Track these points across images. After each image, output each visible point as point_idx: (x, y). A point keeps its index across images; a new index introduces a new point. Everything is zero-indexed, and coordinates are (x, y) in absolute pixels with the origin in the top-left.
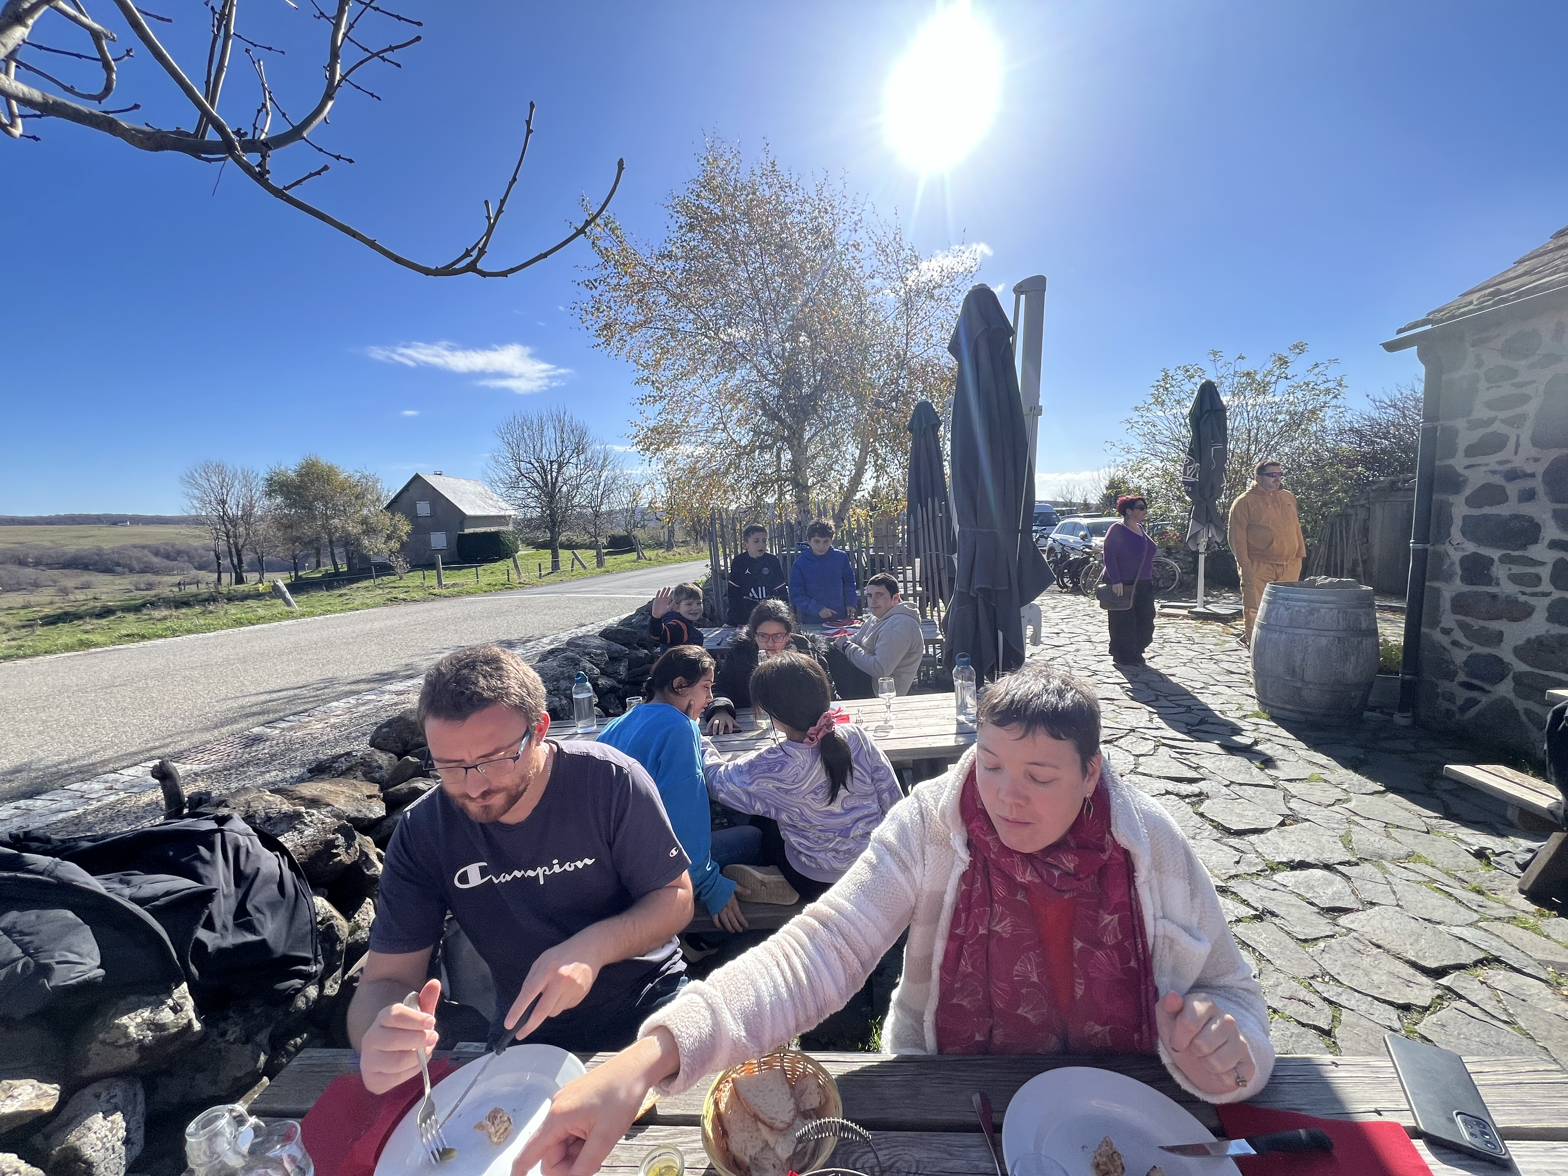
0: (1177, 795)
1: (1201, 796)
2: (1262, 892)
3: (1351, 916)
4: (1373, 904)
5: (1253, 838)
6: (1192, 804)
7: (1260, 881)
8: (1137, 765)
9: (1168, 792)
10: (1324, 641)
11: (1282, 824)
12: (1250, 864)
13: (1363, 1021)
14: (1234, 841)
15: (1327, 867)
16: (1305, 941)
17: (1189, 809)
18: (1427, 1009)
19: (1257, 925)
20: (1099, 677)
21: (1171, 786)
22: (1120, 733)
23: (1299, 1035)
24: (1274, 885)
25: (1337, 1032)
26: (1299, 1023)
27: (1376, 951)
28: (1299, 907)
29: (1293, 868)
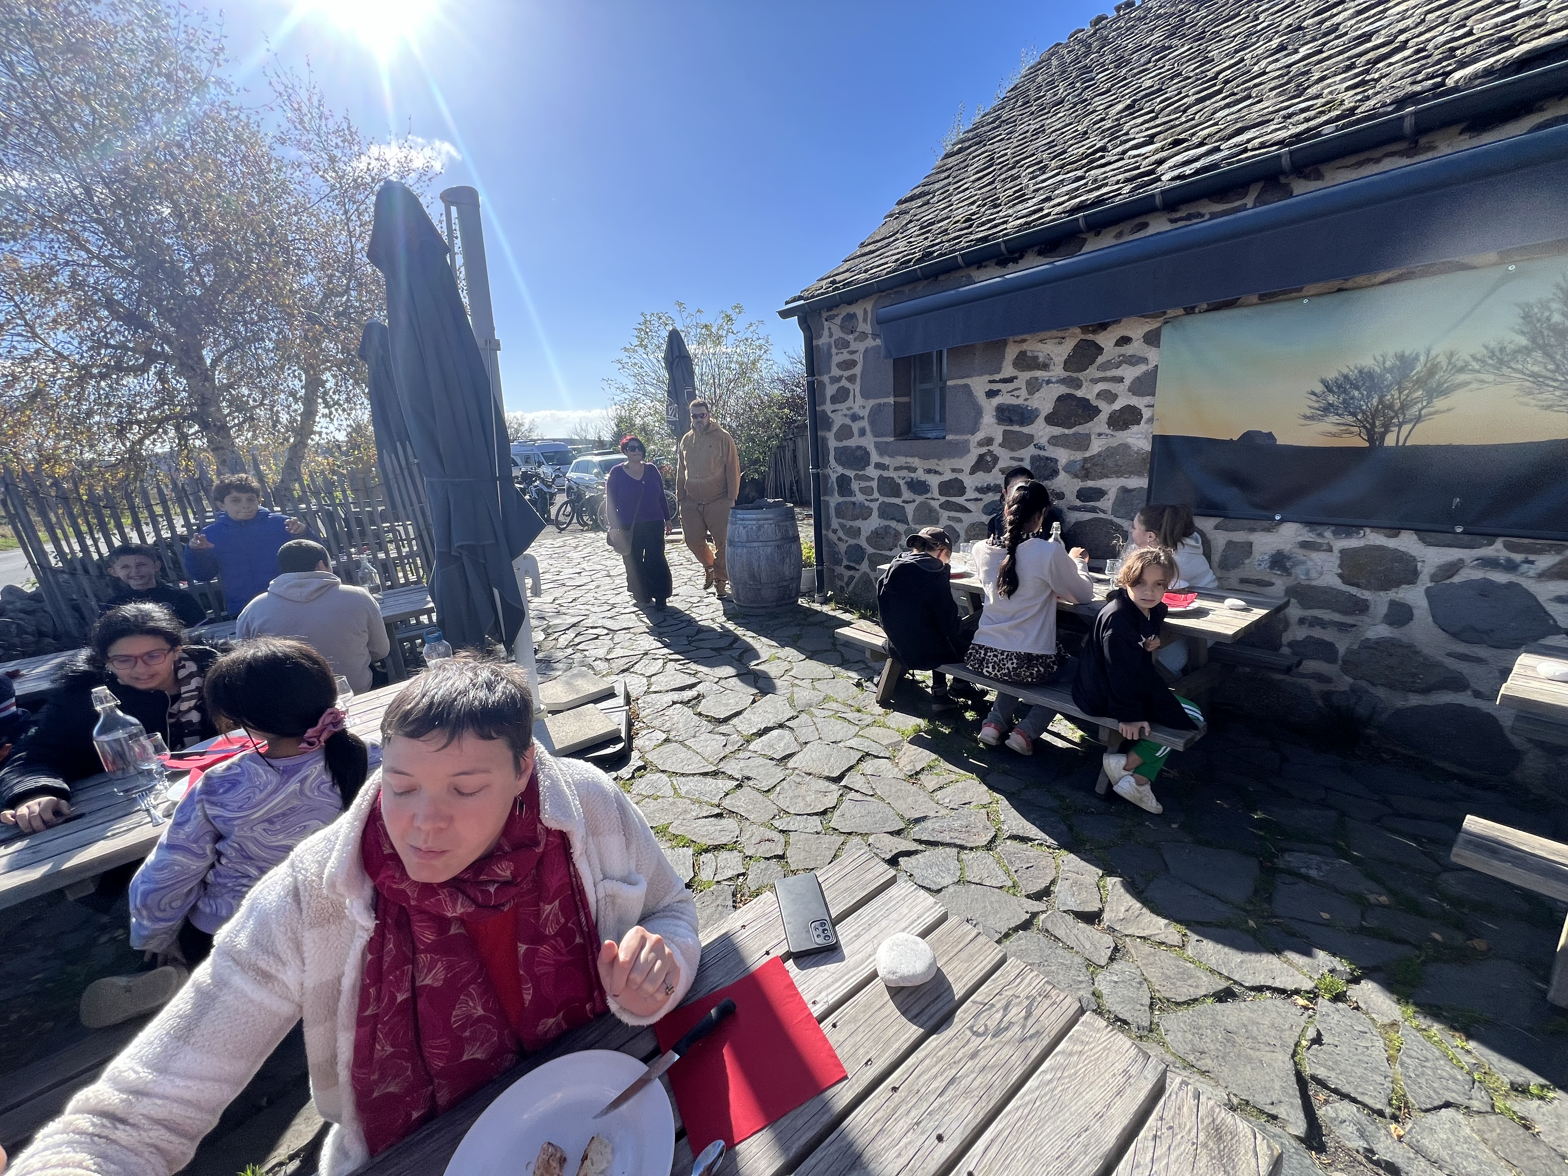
0: (681, 703)
1: (699, 697)
2: (742, 764)
3: (795, 758)
4: (806, 743)
5: (735, 721)
6: (692, 707)
7: (741, 755)
8: (649, 685)
9: (674, 703)
10: (769, 550)
11: (754, 702)
12: (734, 743)
13: (803, 836)
14: (723, 728)
15: (781, 726)
16: (769, 791)
17: (690, 712)
18: (834, 808)
19: (739, 792)
20: (617, 610)
21: (676, 696)
22: (635, 659)
23: (766, 869)
24: (749, 754)
25: (788, 854)
26: (765, 858)
27: (809, 778)
28: (765, 765)
29: (760, 735)
